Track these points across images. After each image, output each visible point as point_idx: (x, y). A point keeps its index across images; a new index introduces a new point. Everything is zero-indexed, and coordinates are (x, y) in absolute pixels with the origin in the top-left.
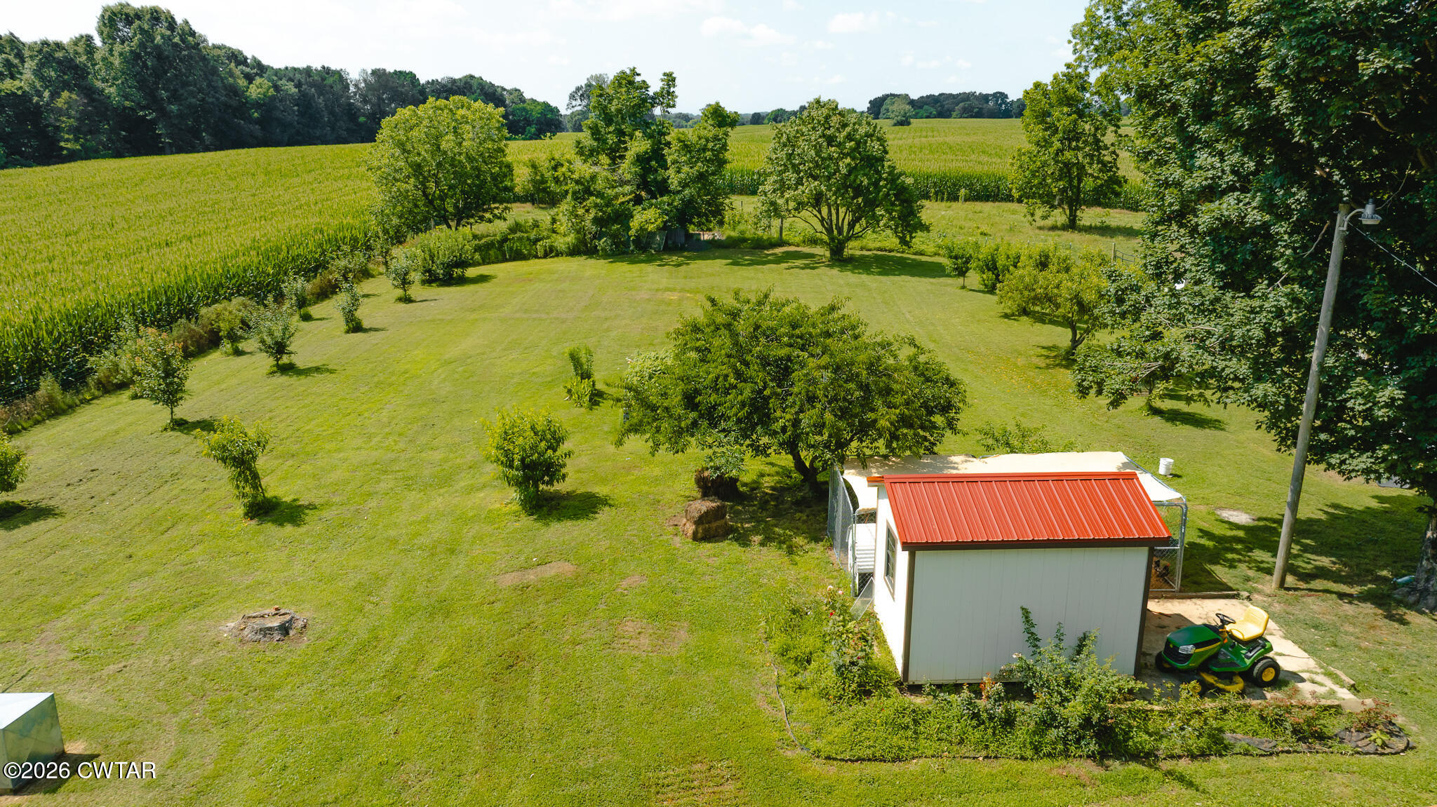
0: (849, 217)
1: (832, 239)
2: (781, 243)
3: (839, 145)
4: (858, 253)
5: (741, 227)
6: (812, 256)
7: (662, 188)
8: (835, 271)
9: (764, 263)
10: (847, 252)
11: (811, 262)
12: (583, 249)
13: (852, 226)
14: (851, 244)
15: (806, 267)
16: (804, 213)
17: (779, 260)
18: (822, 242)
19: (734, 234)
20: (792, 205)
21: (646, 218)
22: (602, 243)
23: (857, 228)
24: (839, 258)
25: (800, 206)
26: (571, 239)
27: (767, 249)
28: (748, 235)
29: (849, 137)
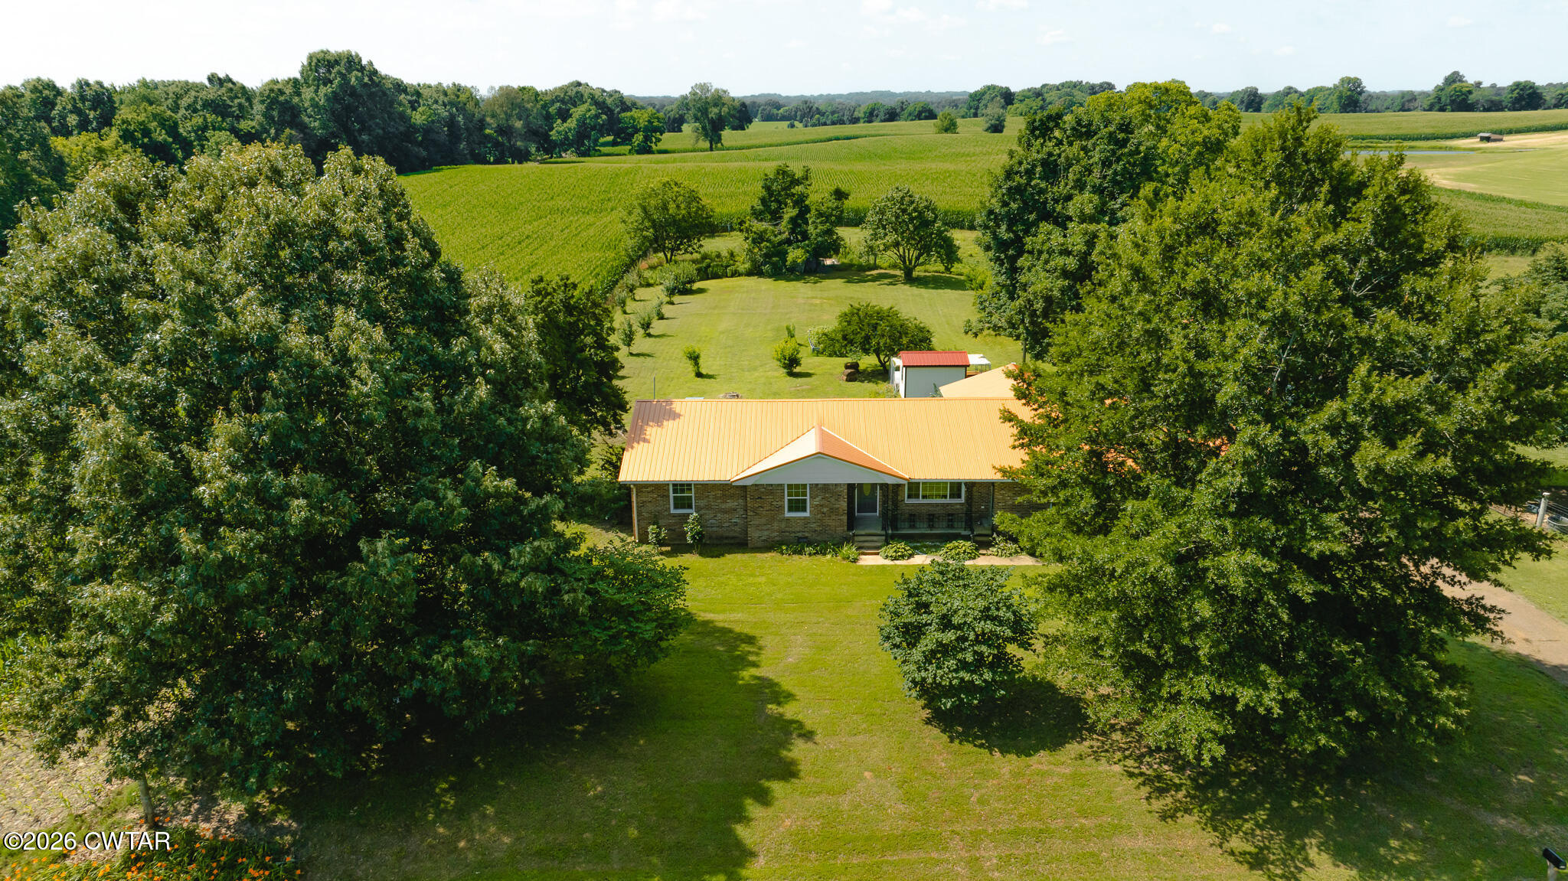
0: (916, 253)
1: (906, 267)
2: (875, 267)
3: (909, 214)
4: (923, 274)
5: (850, 256)
6: (894, 276)
7: (805, 236)
8: (907, 287)
9: (866, 281)
10: (915, 274)
11: (893, 280)
12: (755, 271)
13: (918, 258)
14: (918, 268)
15: (891, 284)
16: (889, 253)
17: (875, 279)
18: (901, 269)
19: (846, 261)
20: (882, 247)
21: (796, 255)
22: (766, 268)
23: (921, 260)
24: (910, 279)
25: (886, 248)
26: (748, 265)
27: (865, 271)
28: (854, 262)
29: (915, 210)
